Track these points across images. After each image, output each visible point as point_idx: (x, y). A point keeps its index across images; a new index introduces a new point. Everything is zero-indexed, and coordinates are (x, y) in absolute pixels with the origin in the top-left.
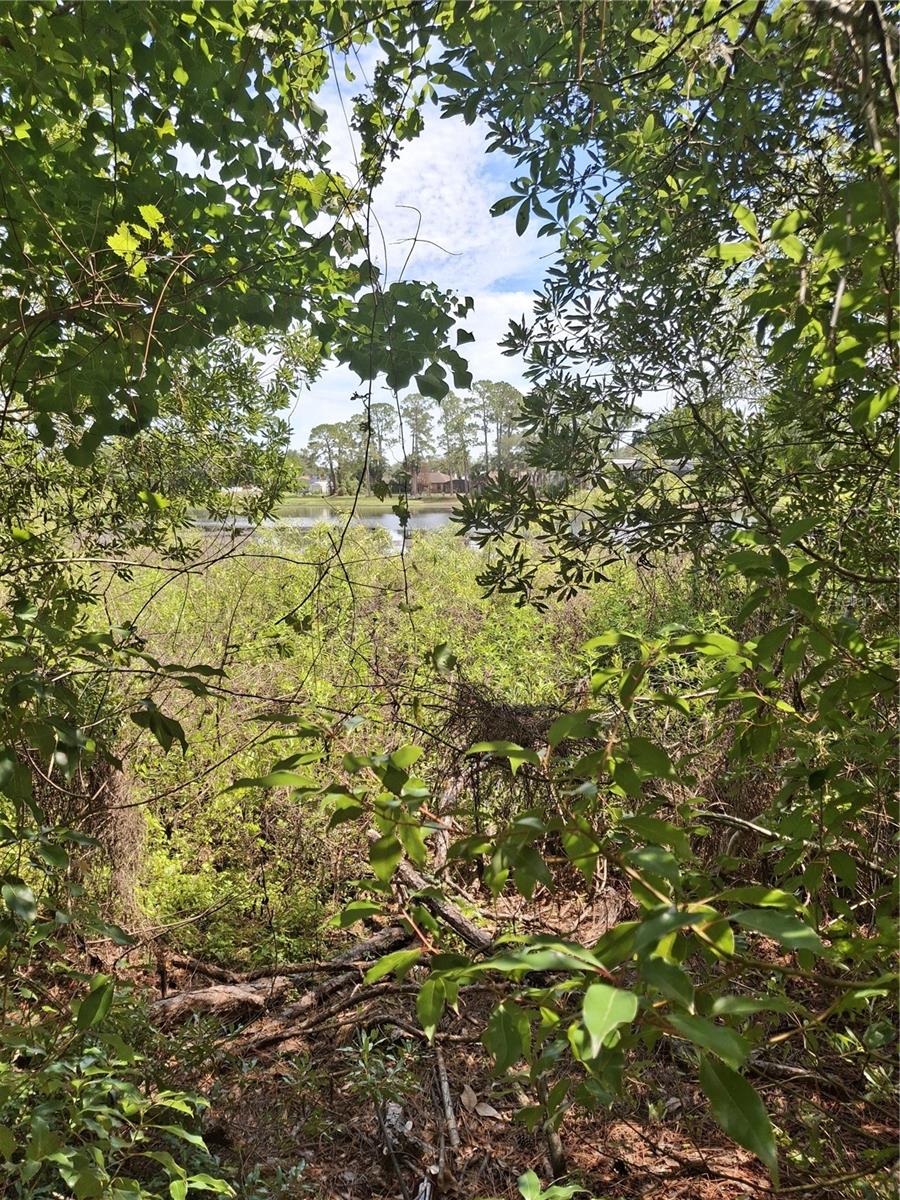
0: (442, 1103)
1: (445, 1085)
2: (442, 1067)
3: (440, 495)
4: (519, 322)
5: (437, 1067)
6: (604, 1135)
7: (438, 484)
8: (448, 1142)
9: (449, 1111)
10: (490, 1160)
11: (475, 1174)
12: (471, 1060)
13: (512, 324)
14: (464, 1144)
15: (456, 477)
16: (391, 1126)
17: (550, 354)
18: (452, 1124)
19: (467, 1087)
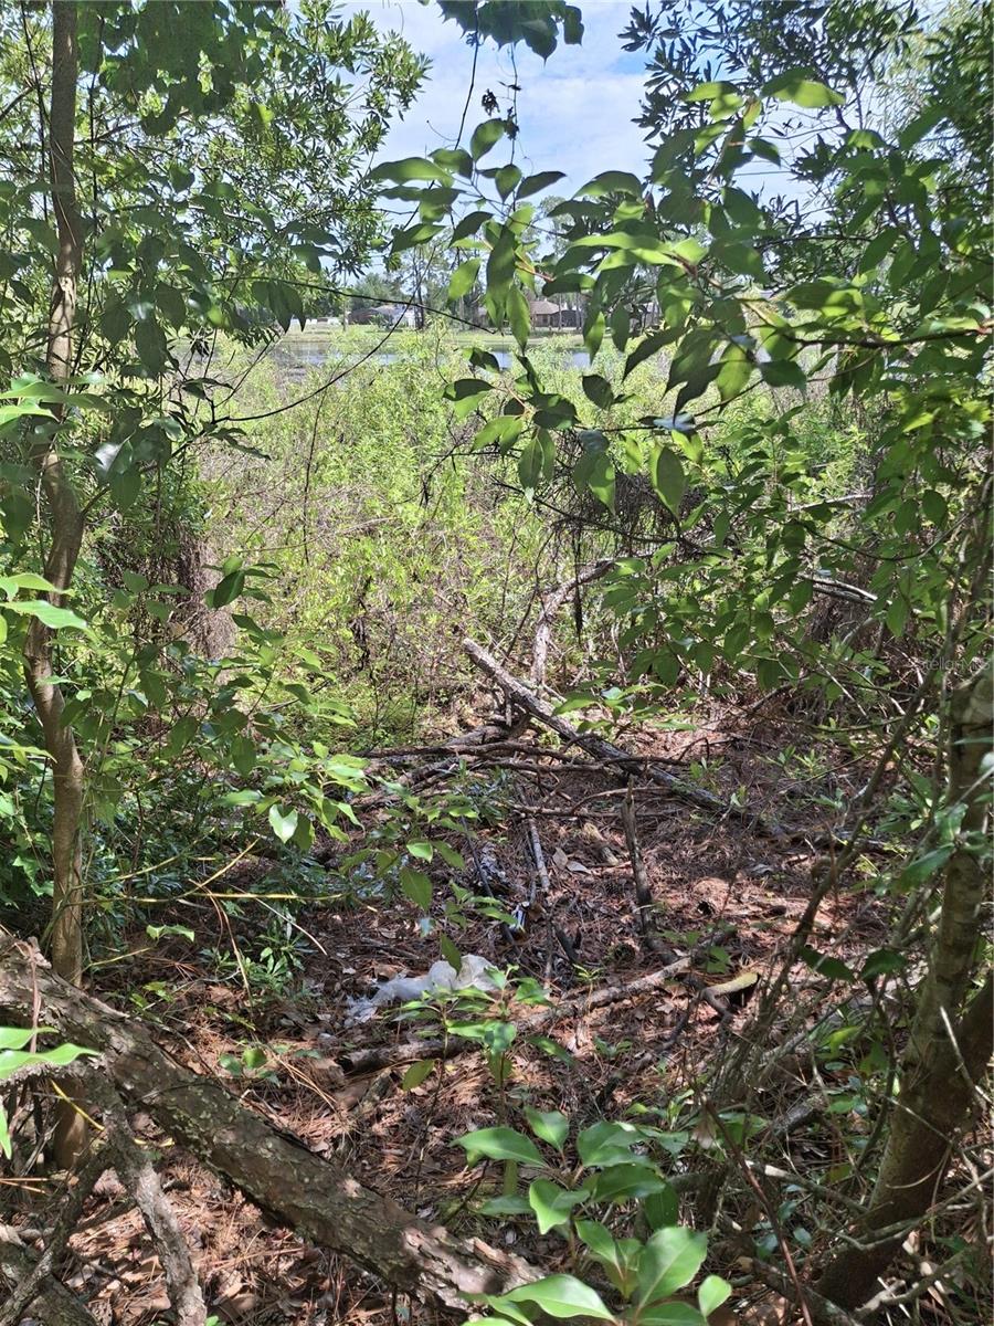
0: (534, 860)
1: (537, 847)
2: (535, 833)
3: (547, 329)
4: (643, 10)
5: (530, 834)
6: (690, 888)
7: (545, 315)
8: (539, 885)
9: (541, 864)
10: (579, 901)
11: (565, 909)
12: (562, 831)
13: (636, 13)
14: (553, 888)
15: (565, 308)
16: (485, 868)
17: (676, 56)
18: (543, 872)
19: (558, 849)
